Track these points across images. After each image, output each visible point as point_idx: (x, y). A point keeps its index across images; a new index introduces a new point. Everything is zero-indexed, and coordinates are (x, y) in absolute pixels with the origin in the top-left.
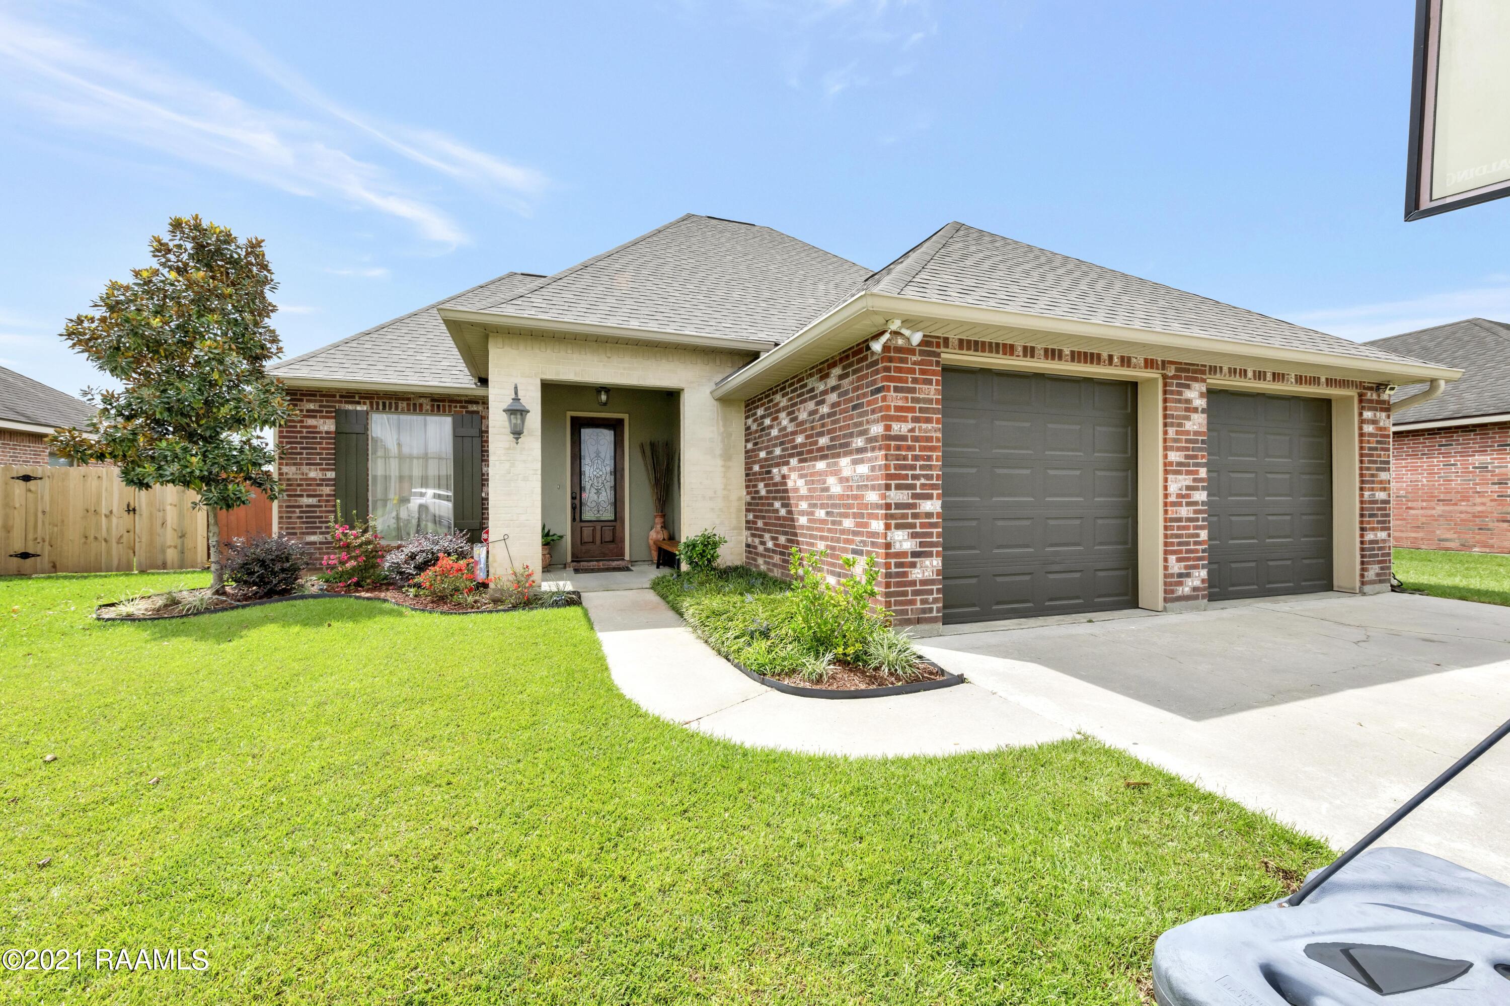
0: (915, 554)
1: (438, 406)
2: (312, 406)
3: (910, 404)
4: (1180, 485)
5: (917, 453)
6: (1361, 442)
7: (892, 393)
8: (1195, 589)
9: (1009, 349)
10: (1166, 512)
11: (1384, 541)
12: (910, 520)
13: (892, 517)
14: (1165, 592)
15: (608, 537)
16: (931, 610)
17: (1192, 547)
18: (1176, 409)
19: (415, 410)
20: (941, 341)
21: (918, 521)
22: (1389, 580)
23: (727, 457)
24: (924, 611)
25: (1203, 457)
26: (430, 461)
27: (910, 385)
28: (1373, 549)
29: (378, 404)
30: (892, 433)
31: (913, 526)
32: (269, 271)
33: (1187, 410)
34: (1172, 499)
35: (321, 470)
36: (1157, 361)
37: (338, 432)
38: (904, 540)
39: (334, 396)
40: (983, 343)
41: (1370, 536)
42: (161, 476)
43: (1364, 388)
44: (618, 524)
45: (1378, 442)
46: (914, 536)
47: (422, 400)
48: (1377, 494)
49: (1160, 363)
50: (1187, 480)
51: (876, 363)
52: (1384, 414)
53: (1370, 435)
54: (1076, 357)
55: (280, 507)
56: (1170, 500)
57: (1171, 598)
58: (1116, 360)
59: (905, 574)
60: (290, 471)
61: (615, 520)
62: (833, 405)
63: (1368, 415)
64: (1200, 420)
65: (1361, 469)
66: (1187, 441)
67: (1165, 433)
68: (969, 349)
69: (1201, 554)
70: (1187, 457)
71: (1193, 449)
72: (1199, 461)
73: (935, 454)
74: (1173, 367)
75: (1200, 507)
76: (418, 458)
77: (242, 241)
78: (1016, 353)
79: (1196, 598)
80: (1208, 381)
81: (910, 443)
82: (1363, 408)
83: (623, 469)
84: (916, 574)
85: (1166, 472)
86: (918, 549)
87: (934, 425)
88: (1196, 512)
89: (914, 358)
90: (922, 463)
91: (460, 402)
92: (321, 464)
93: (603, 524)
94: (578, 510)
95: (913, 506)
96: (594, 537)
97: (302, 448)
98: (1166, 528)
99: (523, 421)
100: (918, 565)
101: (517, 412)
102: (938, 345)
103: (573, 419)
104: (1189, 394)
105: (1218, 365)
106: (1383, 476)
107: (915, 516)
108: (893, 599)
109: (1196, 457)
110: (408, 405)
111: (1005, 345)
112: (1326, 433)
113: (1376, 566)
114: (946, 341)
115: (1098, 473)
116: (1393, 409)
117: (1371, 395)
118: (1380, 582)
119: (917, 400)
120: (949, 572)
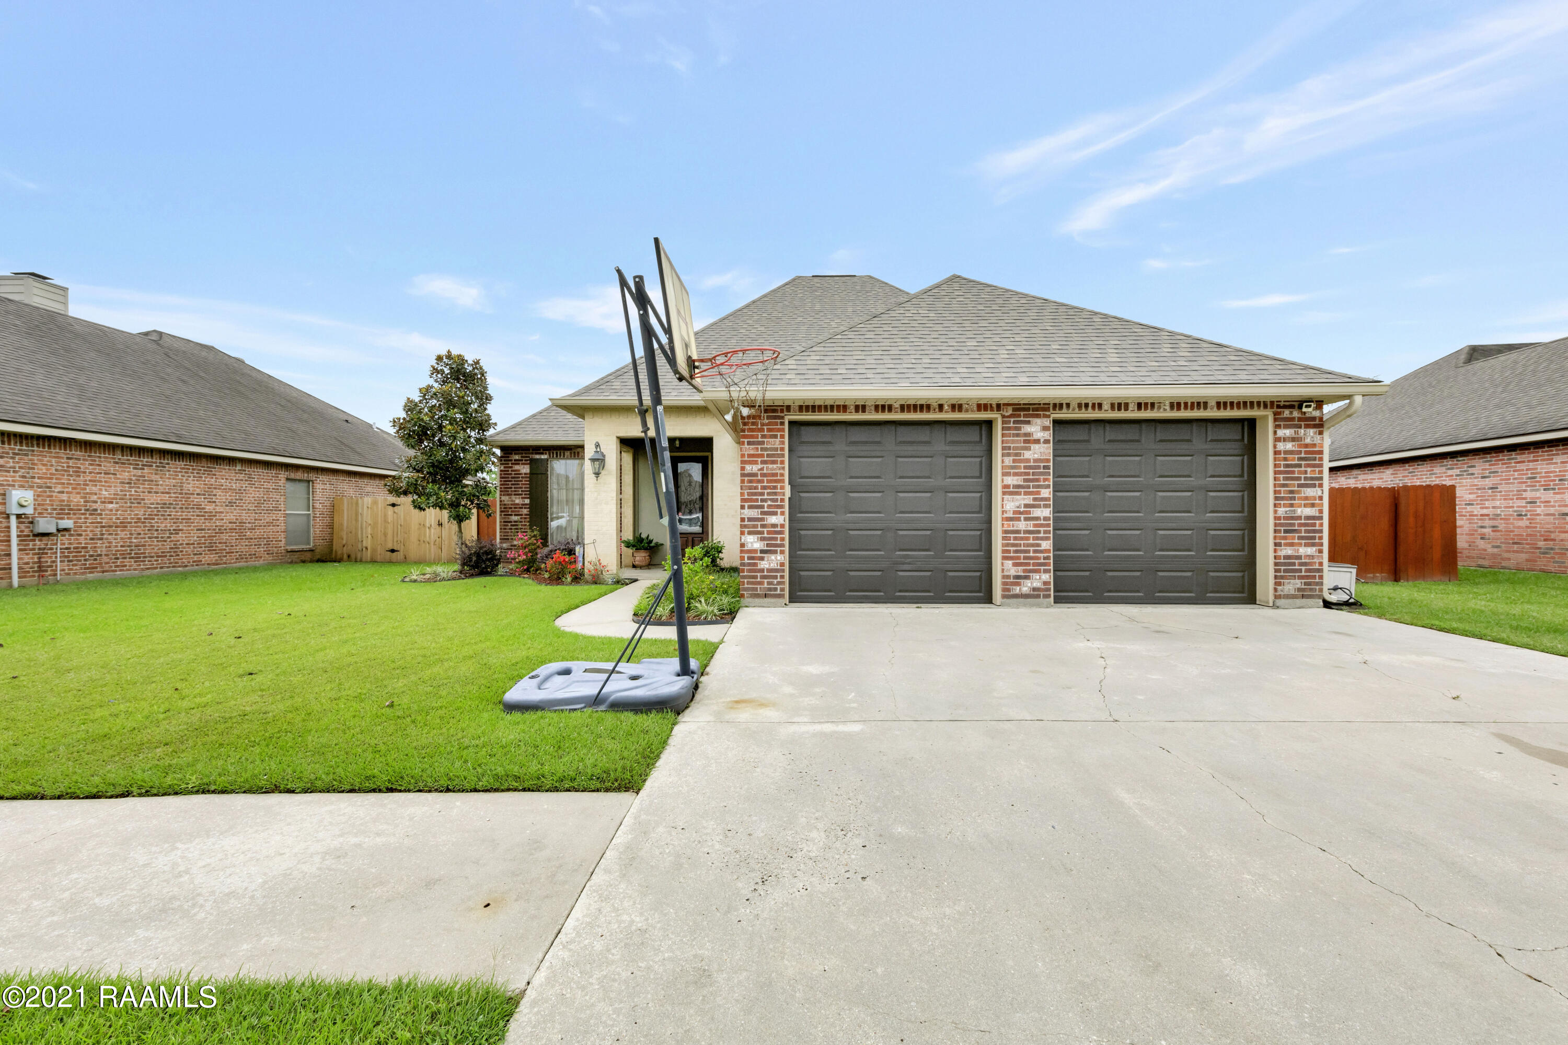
0: (762, 551)
2: (517, 457)
3: (760, 452)
4: (1017, 504)
5: (765, 484)
6: (1276, 459)
7: (746, 446)
8: (1034, 589)
9: (844, 408)
10: (1007, 525)
11: (1312, 557)
12: (759, 529)
13: (745, 526)
14: (1006, 590)
16: (777, 590)
17: (1031, 554)
18: (1013, 442)
19: (575, 456)
20: (785, 408)
21: (765, 530)
22: (1320, 597)
24: (770, 589)
25: (1047, 480)
27: (760, 440)
28: (1294, 564)
29: (553, 454)
30: (746, 472)
31: (762, 533)
32: (486, 377)
33: (1025, 442)
34: (1010, 515)
35: (522, 498)
36: (991, 405)
37: (531, 473)
38: (755, 542)
39: (528, 450)
41: (1289, 551)
42: (428, 503)
43: (1279, 407)
44: (704, 536)
46: (762, 539)
47: (578, 450)
48: (1300, 510)
49: (994, 406)
50: (1029, 500)
52: (1311, 432)
53: (1289, 452)
54: (903, 408)
55: (500, 522)
56: (1005, 515)
57: (1008, 595)
58: (946, 407)
59: (755, 564)
60: (506, 499)
61: (703, 533)
63: (1285, 432)
65: (1275, 486)
66: (1025, 467)
67: (1003, 462)
68: (808, 411)
69: (1042, 561)
70: (1025, 480)
71: (1034, 474)
72: (1042, 483)
73: (780, 485)
74: (1010, 409)
75: (1042, 522)
76: (577, 489)
77: (470, 361)
78: (849, 410)
79: (1038, 596)
80: (1053, 416)
81: (759, 478)
82: (1278, 426)
83: (708, 494)
84: (764, 565)
85: (1004, 493)
86: (766, 548)
87: (779, 465)
88: (1035, 526)
89: (763, 422)
90: (769, 491)
92: (521, 494)
93: (694, 536)
95: (763, 519)
96: (687, 545)
97: (512, 484)
98: (1004, 538)
99: (603, 465)
100: (766, 559)
101: (600, 460)
102: (782, 411)
103: (672, 458)
104: (1027, 429)
105: (1064, 403)
106: (1310, 492)
107: (763, 526)
108: (746, 581)
109: (1038, 480)
110: (571, 453)
111: (838, 406)
112: (1250, 450)
113: (1298, 581)
114: (788, 408)
115: (950, 495)
116: (1326, 426)
117: (1291, 413)
118: (1303, 596)
119: (766, 449)
120: (794, 564)
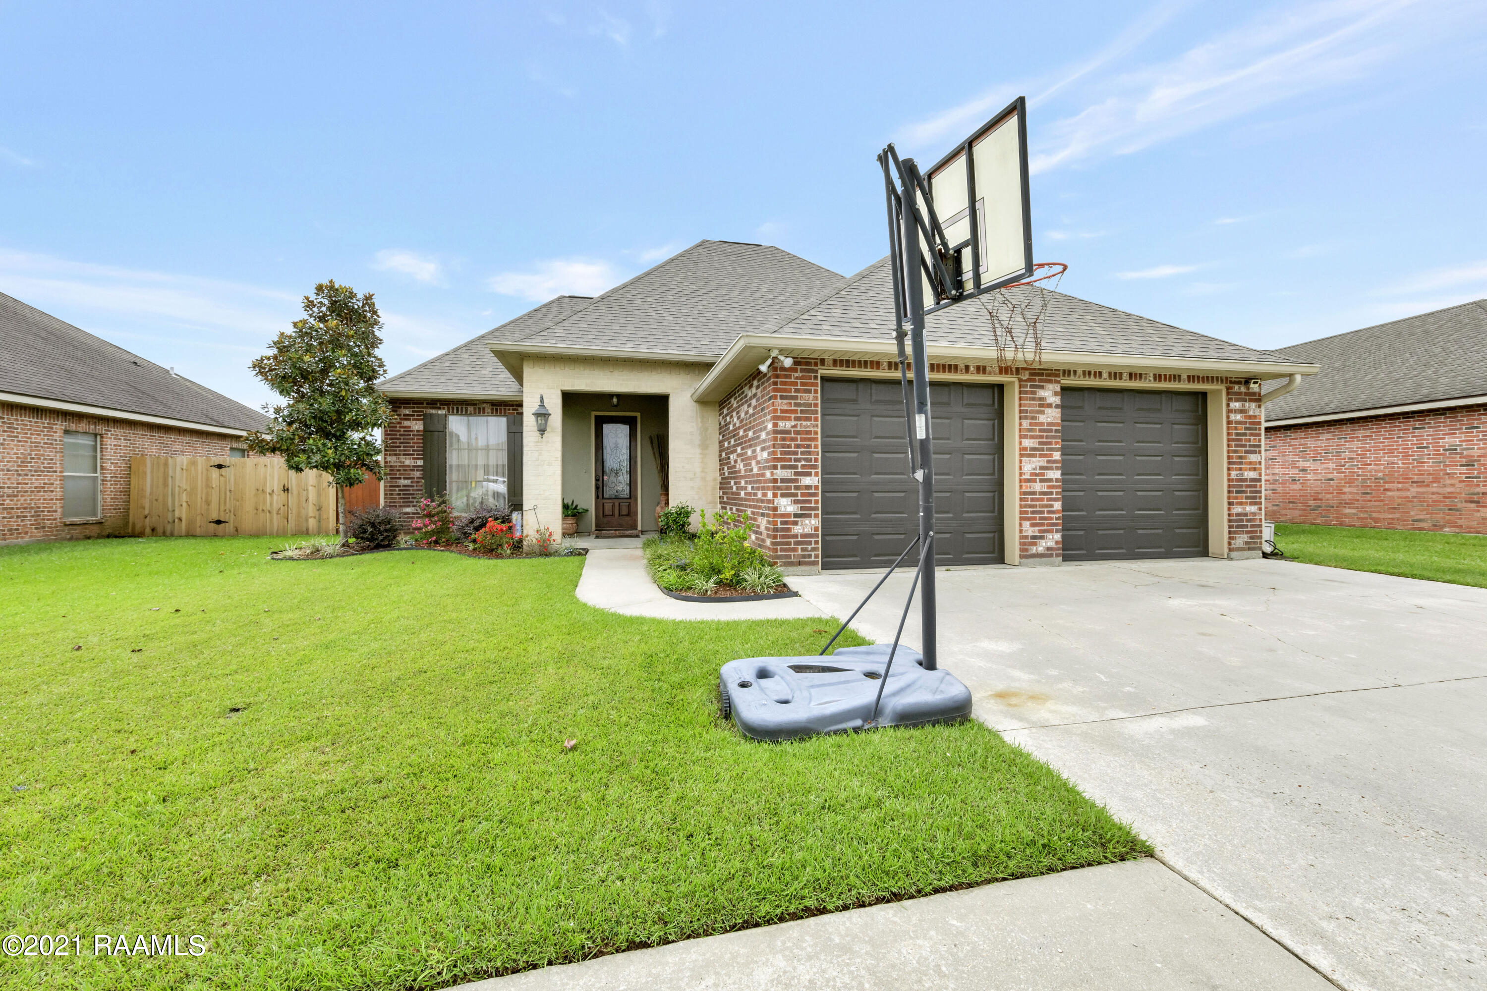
0: (796, 515)
1: (497, 410)
2: (407, 412)
3: (793, 408)
4: (1034, 466)
5: (799, 442)
6: (1228, 428)
7: (779, 400)
8: (1048, 549)
9: (877, 365)
10: (1021, 487)
11: (1254, 514)
12: (793, 491)
13: (779, 488)
14: (1021, 550)
15: (624, 511)
16: (810, 556)
17: (1046, 515)
18: (1030, 405)
19: (479, 412)
20: (819, 361)
21: (799, 492)
22: (1260, 549)
23: (704, 446)
24: (804, 556)
25: (1057, 443)
26: (491, 452)
27: (793, 394)
28: (1242, 521)
29: (453, 409)
30: (779, 429)
31: (796, 495)
32: (378, 316)
33: (1041, 406)
34: (1027, 476)
35: (414, 459)
36: (1011, 368)
37: (425, 430)
38: (789, 505)
39: (422, 404)
40: (854, 361)
41: (1237, 509)
42: (310, 463)
43: (1231, 382)
44: (632, 501)
45: (1246, 429)
46: (796, 502)
47: (484, 405)
48: (1246, 473)
49: (1014, 370)
50: (1043, 462)
51: (769, 379)
52: (1253, 405)
53: (1238, 422)
55: (385, 486)
56: (1024, 477)
57: (1026, 555)
58: (972, 369)
59: (789, 530)
60: (392, 459)
61: (630, 498)
63: (1235, 405)
64: (1054, 414)
65: (1228, 452)
66: (1040, 431)
67: (1020, 424)
68: (841, 366)
69: (1055, 521)
70: (1040, 443)
71: (1047, 437)
72: (1053, 446)
73: (813, 444)
74: (1027, 372)
75: (1054, 484)
76: (481, 449)
77: (360, 296)
78: (882, 367)
79: (1051, 556)
80: (1062, 382)
81: (793, 435)
82: (1230, 400)
83: (636, 457)
84: (798, 530)
85: (1021, 455)
86: (799, 512)
87: (813, 422)
88: (1049, 487)
89: (796, 375)
90: (802, 450)
91: (512, 405)
92: (414, 455)
93: (620, 501)
94: (601, 489)
95: (796, 481)
96: (613, 510)
97: (400, 443)
98: (1021, 500)
99: (546, 421)
100: (800, 523)
101: (542, 415)
102: (816, 364)
103: (597, 417)
104: (1041, 393)
105: (1072, 369)
106: (1253, 458)
107: (797, 488)
108: (780, 547)
109: (1050, 443)
110: (475, 409)
111: (872, 362)
112: (1201, 421)
113: (1245, 536)
114: (822, 361)
115: (967, 457)
116: (1264, 400)
117: (1240, 388)
118: (1249, 549)
119: (799, 405)
120: (827, 528)
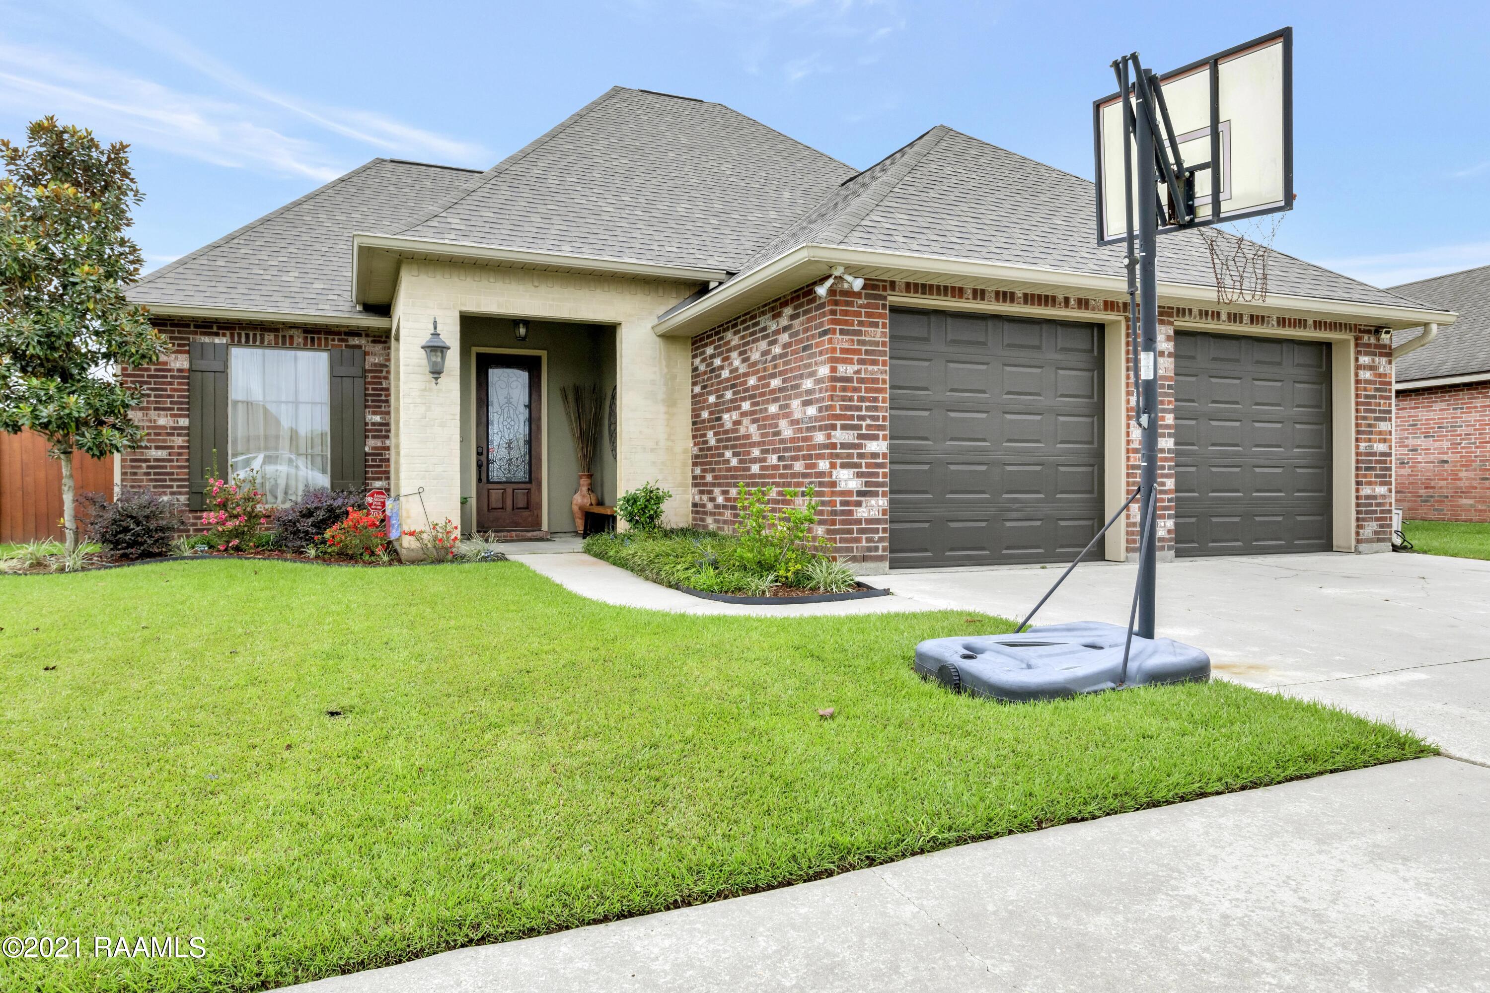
0: (860, 493)
1: (313, 339)
2: (170, 337)
3: (856, 347)
5: (863, 394)
6: (1357, 389)
7: (838, 336)
9: (958, 292)
10: (1128, 458)
11: (1384, 496)
12: (855, 460)
13: (838, 456)
14: (1128, 541)
15: (521, 503)
16: (876, 549)
17: (1157, 496)
19: (284, 343)
20: (888, 284)
21: (863, 461)
22: (1390, 540)
23: (671, 402)
24: (869, 549)
25: (1169, 402)
26: (302, 407)
27: (856, 328)
28: (1371, 505)
29: (239, 335)
30: (838, 375)
31: (858, 465)
32: (132, 180)
34: (1136, 445)
35: (172, 416)
36: (1118, 303)
37: (191, 370)
38: (850, 479)
39: (188, 326)
40: (931, 286)
41: (1366, 491)
43: (1360, 331)
44: (533, 486)
45: (1376, 390)
46: (859, 475)
47: (292, 332)
48: (1375, 445)
49: (1121, 305)
51: (822, 306)
52: (1384, 360)
53: (1367, 382)
54: (1028, 299)
55: (123, 460)
56: (1132, 446)
57: (1133, 548)
58: (1072, 302)
59: (850, 513)
60: (136, 417)
61: (530, 482)
62: (786, 346)
63: (1364, 360)
64: (1166, 365)
65: (1357, 418)
67: (1128, 377)
68: (916, 292)
69: (1166, 504)
72: (1166, 407)
73: (881, 396)
75: (1167, 455)
76: (287, 403)
77: (105, 146)
78: (965, 296)
79: (1162, 548)
80: (1176, 323)
81: (855, 384)
82: (1359, 353)
83: (540, 419)
84: (862, 513)
85: (1129, 418)
86: (864, 489)
87: (880, 367)
89: (860, 302)
90: (868, 404)
91: (339, 333)
92: (172, 409)
93: (516, 486)
94: (484, 468)
95: (859, 446)
96: (504, 501)
97: (149, 390)
98: (1128, 475)
99: (443, 358)
100: (864, 504)
101: (436, 349)
102: (885, 289)
103: (479, 356)
105: (1187, 307)
106: (1383, 426)
107: (861, 456)
108: (838, 537)
109: (1162, 403)
110: (276, 337)
111: (953, 288)
112: (1325, 378)
113: (1375, 524)
114: (893, 284)
115: (1061, 418)
116: (1395, 355)
117: (1369, 339)
118: (1379, 540)
119: (863, 343)
120: (895, 512)
